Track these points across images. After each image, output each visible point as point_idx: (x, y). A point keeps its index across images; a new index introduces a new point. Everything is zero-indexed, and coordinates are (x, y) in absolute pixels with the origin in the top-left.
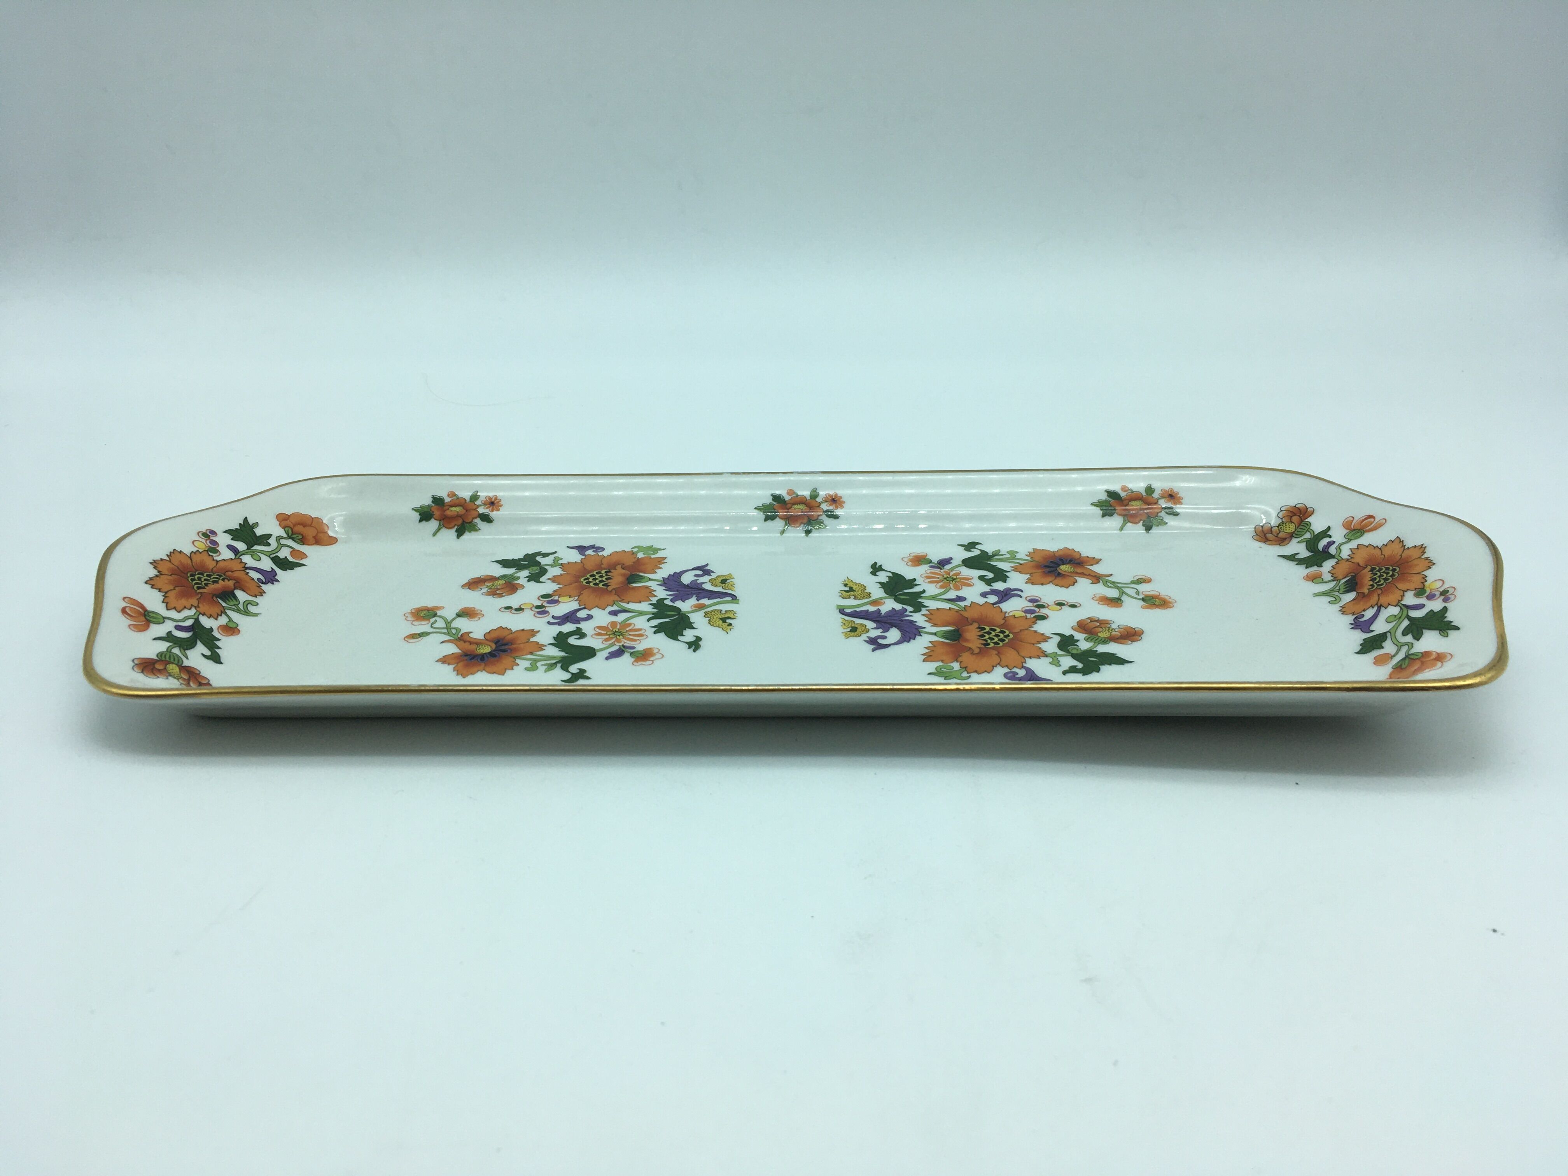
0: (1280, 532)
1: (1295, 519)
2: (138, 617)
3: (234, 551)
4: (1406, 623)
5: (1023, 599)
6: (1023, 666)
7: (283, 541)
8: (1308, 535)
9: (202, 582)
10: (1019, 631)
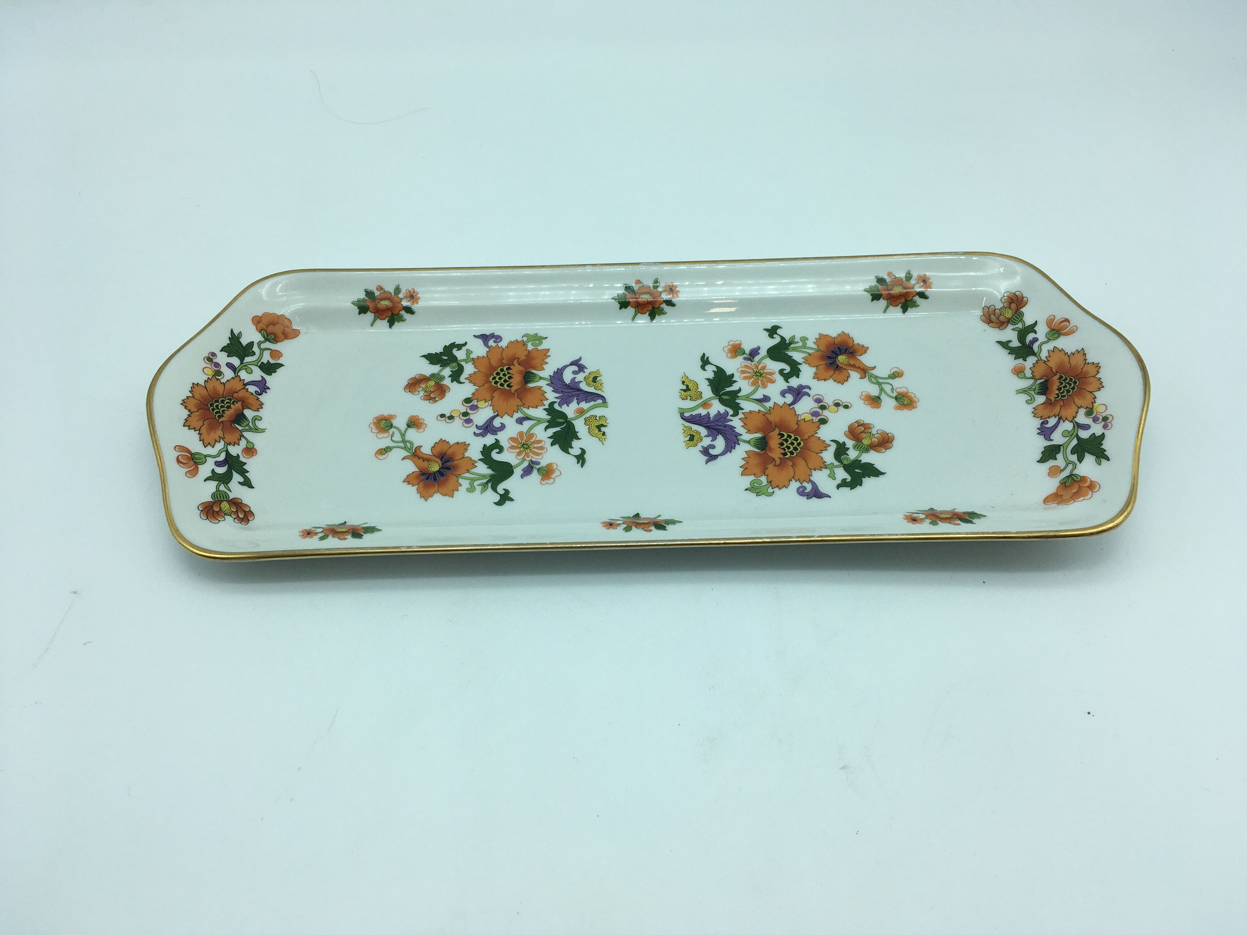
0: (1001, 315)
1: (1013, 306)
2: (189, 462)
3: (233, 369)
4: (1075, 442)
5: (811, 399)
6: (810, 479)
7: (263, 346)
8: (1020, 326)
9: (220, 409)
10: (808, 438)
